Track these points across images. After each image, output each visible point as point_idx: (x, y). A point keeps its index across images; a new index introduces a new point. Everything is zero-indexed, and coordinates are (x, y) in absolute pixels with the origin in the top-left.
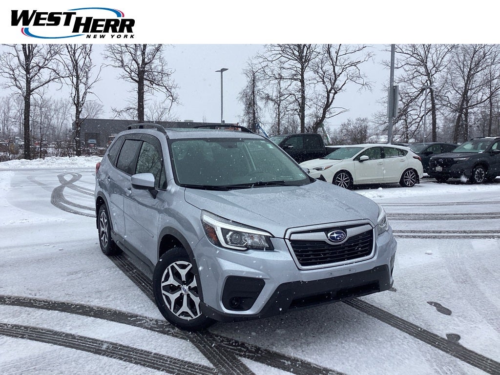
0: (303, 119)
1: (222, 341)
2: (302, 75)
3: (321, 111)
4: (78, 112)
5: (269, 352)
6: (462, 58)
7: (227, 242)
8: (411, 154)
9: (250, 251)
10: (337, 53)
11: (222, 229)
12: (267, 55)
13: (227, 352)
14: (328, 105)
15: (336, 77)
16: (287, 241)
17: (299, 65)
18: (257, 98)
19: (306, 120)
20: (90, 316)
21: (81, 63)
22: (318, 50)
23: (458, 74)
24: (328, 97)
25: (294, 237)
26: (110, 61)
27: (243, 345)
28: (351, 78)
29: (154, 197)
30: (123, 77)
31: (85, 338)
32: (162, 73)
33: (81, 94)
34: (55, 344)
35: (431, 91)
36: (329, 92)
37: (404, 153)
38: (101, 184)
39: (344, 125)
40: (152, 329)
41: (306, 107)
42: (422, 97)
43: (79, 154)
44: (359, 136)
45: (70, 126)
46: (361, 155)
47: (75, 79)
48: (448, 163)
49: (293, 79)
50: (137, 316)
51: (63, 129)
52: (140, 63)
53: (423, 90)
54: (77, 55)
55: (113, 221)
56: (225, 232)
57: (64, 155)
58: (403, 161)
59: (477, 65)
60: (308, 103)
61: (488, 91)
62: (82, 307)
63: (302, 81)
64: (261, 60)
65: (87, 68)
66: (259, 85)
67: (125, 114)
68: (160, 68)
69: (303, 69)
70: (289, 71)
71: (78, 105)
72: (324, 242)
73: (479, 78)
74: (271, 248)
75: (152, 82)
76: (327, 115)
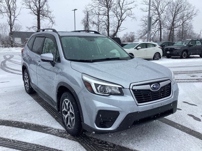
0: (108, 32)
1: (95, 141)
2: (108, 13)
3: (116, 29)
4: (11, 28)
5: (120, 146)
6: (172, 8)
7: (98, 91)
8: (158, 46)
9: (111, 96)
10: (122, 4)
11: (95, 84)
12: (93, 4)
13: (99, 147)
14: (119, 27)
15: (122, 14)
16: (131, 90)
17: (107, 9)
18: (89, 23)
19: (110, 33)
20: (23, 128)
21: (11, 7)
22: (114, 2)
23: (170, 14)
24: (119, 23)
25: (134, 88)
26: (24, 6)
27: (106, 143)
28: (128, 15)
29: (53, 66)
30: (31, 13)
31: (21, 142)
32: (47, 11)
33: (12, 20)
34: (4, 146)
35: (160, 21)
36: (119, 21)
37: (155, 46)
38: (24, 59)
39: (125, 35)
40: (56, 135)
41: (110, 27)
42: (156, 24)
43: (12, 47)
44: (131, 39)
45: (8, 34)
46: (138, 46)
47: (9, 14)
48: (171, 50)
49: (104, 14)
50: (47, 127)
51: (5, 36)
52: (38, 6)
53: (157, 20)
54: (10, 3)
55: (31, 78)
56: (96, 85)
57: (6, 47)
58: (155, 49)
59: (178, 11)
60: (110, 25)
61: (182, 21)
62: (18, 123)
63: (108, 16)
64: (91, 6)
65: (14, 9)
66: (90, 17)
67: (32, 29)
68: (47, 9)
69: (108, 11)
70: (103, 12)
71: (11, 25)
72: (149, 90)
73: (178, 16)
74: (122, 94)
75: (43, 15)
76: (118, 31)
